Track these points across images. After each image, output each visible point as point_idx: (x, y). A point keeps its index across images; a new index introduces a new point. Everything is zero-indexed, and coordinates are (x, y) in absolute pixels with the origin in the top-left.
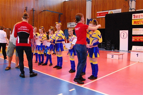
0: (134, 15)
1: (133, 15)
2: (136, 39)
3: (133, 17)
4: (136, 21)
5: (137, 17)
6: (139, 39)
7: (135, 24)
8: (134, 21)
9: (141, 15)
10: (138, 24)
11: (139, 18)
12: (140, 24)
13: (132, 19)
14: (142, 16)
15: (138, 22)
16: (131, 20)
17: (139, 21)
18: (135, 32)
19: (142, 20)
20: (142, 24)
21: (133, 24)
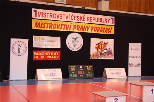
0: (35, 11)
1: (33, 9)
2: (40, 56)
3: (33, 13)
4: (39, 23)
5: (40, 14)
6: (46, 56)
7: (38, 28)
8: (37, 23)
9: (48, 13)
10: (43, 28)
11: (44, 18)
12: (45, 29)
13: (33, 17)
14: (49, 15)
15: (43, 26)
16: (31, 19)
17: (45, 23)
18: (38, 42)
19: (49, 22)
20: (48, 29)
21: (34, 27)
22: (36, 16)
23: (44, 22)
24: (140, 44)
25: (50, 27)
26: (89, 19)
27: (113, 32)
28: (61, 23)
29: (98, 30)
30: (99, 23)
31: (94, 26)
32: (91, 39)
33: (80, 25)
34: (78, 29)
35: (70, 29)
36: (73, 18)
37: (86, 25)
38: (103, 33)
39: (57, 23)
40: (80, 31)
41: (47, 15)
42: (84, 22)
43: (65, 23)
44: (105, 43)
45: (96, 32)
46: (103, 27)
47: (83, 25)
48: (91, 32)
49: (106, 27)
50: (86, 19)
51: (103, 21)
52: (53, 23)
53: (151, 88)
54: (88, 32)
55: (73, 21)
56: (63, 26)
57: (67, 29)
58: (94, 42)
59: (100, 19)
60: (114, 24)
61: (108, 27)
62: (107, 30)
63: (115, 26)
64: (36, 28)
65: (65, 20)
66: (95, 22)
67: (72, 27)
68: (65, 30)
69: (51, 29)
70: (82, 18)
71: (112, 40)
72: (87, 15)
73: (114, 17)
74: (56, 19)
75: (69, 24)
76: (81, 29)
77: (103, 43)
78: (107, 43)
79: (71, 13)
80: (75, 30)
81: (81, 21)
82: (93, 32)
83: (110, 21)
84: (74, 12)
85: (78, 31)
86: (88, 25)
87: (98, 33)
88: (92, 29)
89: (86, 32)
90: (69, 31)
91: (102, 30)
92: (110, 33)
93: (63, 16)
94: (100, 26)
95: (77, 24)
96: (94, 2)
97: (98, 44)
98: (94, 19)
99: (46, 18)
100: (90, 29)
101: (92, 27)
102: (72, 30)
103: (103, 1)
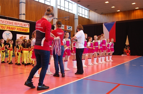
26: (15, 24)
27: (28, 32)
29: (21, 30)
30: (21, 26)
31: (19, 27)
32: (17, 34)
34: (9, 29)
35: (5, 29)
36: (6, 22)
37: (14, 27)
38: (23, 32)
40: (10, 30)
42: (13, 25)
43: (1, 25)
44: (24, 37)
45: (20, 31)
46: (23, 28)
47: (12, 27)
48: (16, 31)
49: (25, 28)
50: (14, 24)
51: (23, 25)
54: (15, 31)
55: (7, 24)
57: (3, 28)
58: (18, 36)
59: (21, 24)
60: (29, 27)
61: (26, 29)
63: (30, 28)
65: (2, 23)
66: (19, 26)
67: (6, 27)
70: (12, 23)
71: (29, 36)
72: (14, 22)
73: (29, 24)
75: (4, 26)
76: (11, 29)
77: (23, 37)
78: (26, 37)
79: (5, 20)
80: (8, 29)
81: (11, 25)
82: (18, 31)
83: (27, 26)
84: (7, 19)
85: (9, 30)
86: (15, 27)
87: (21, 31)
88: (17, 29)
89: (14, 30)
90: (4, 29)
91: (23, 30)
92: (27, 32)
94: (22, 28)
95: (9, 26)
97: (21, 38)
98: (18, 24)
100: (16, 29)
101: (18, 28)
102: (6, 29)
103: (22, 15)
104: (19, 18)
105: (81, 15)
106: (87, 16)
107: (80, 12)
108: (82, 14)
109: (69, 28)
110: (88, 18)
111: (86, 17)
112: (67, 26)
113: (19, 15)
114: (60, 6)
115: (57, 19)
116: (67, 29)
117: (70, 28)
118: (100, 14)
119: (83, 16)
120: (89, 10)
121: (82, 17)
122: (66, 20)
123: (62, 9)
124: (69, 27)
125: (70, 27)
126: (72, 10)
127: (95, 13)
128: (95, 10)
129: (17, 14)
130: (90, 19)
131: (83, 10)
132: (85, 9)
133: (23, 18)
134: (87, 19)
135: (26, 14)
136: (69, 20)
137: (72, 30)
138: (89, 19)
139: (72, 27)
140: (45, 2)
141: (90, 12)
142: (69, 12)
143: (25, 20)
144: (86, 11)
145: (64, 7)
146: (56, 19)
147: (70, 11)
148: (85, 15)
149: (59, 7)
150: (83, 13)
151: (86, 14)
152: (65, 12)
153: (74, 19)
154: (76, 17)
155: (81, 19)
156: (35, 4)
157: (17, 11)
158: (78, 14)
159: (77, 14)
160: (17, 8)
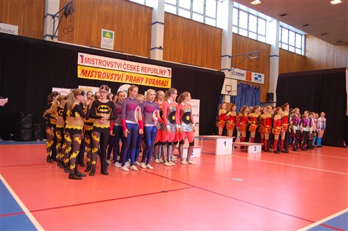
0: (82, 56)
1: (79, 54)
3: (79, 58)
4: (87, 71)
5: (88, 60)
7: (84, 77)
8: (83, 70)
9: (97, 60)
10: (91, 76)
11: (91, 65)
12: (93, 78)
13: (79, 63)
15: (90, 74)
16: (77, 65)
17: (93, 71)
19: (98, 70)
20: (97, 79)
21: (80, 75)
22: (82, 62)
23: (92, 69)
24: (199, 101)
25: (99, 76)
26: (143, 69)
27: (169, 86)
28: (112, 72)
29: (153, 83)
30: (155, 74)
31: (149, 77)
33: (134, 75)
34: (131, 80)
35: (122, 80)
36: (125, 67)
37: (140, 76)
38: (158, 86)
39: (106, 71)
40: (133, 83)
41: (95, 61)
42: (138, 72)
43: (116, 72)
45: (151, 85)
46: (159, 79)
47: (137, 76)
48: (145, 84)
49: (162, 79)
50: (140, 69)
51: (158, 72)
52: (102, 71)
53: (224, 140)
54: (142, 84)
55: (126, 70)
56: (114, 76)
57: (118, 79)
59: (155, 70)
60: (170, 77)
61: (165, 80)
62: (163, 83)
63: (172, 78)
64: (82, 77)
65: (117, 68)
66: (149, 73)
67: (124, 78)
68: (116, 81)
69: (99, 79)
70: (136, 68)
72: (141, 65)
73: (170, 69)
74: (106, 67)
75: (121, 73)
76: (134, 80)
79: (123, 61)
80: (128, 82)
81: (135, 71)
82: (148, 84)
83: (167, 73)
84: (127, 60)
85: (131, 83)
86: (143, 76)
87: (153, 85)
88: (147, 81)
90: (120, 81)
91: (158, 82)
92: (166, 87)
93: (114, 64)
94: (156, 78)
95: (130, 75)
96: (146, 50)
98: (149, 69)
99: (95, 65)
100: (144, 81)
101: (147, 79)
102: (124, 81)
103: (157, 50)
104: (150, 56)
105: (285, 47)
106: (301, 49)
107: (285, 40)
108: (288, 45)
109: (256, 79)
110: (303, 54)
111: (298, 52)
112: (253, 74)
113: (149, 49)
114: (237, 28)
115: (230, 57)
116: (253, 80)
117: (259, 79)
118: (334, 44)
119: (292, 49)
120: (306, 36)
121: (288, 51)
122: (251, 60)
123: (243, 33)
124: (257, 76)
125: (260, 76)
126: (265, 36)
127: (321, 41)
128: (322, 35)
129: (146, 47)
130: (307, 55)
131: (292, 34)
132: (296, 33)
133: (158, 55)
134: (301, 55)
135: (164, 49)
136: (257, 59)
137: (263, 82)
138: (304, 56)
139: (263, 75)
140: (204, 20)
141: (307, 39)
142: (257, 41)
143: (162, 60)
144: (298, 37)
145: (248, 30)
146: (228, 57)
147: (261, 39)
148: (295, 47)
149: (235, 30)
150: (292, 43)
151: (298, 45)
152: (250, 40)
153: (269, 56)
154: (276, 52)
155: (286, 56)
156: (183, 25)
157: (146, 42)
158: (280, 44)
159: (277, 44)
160: (147, 34)
